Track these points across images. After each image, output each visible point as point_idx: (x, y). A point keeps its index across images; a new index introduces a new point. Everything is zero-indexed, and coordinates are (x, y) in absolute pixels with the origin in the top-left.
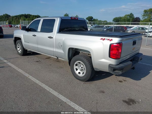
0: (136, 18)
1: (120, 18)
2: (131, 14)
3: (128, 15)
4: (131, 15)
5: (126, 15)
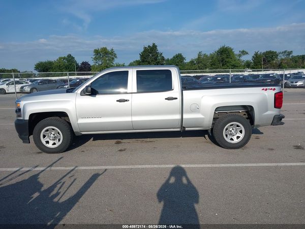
0: (83, 63)
1: (50, 63)
2: (70, 56)
3: (64, 58)
4: (70, 59)
5: (60, 58)
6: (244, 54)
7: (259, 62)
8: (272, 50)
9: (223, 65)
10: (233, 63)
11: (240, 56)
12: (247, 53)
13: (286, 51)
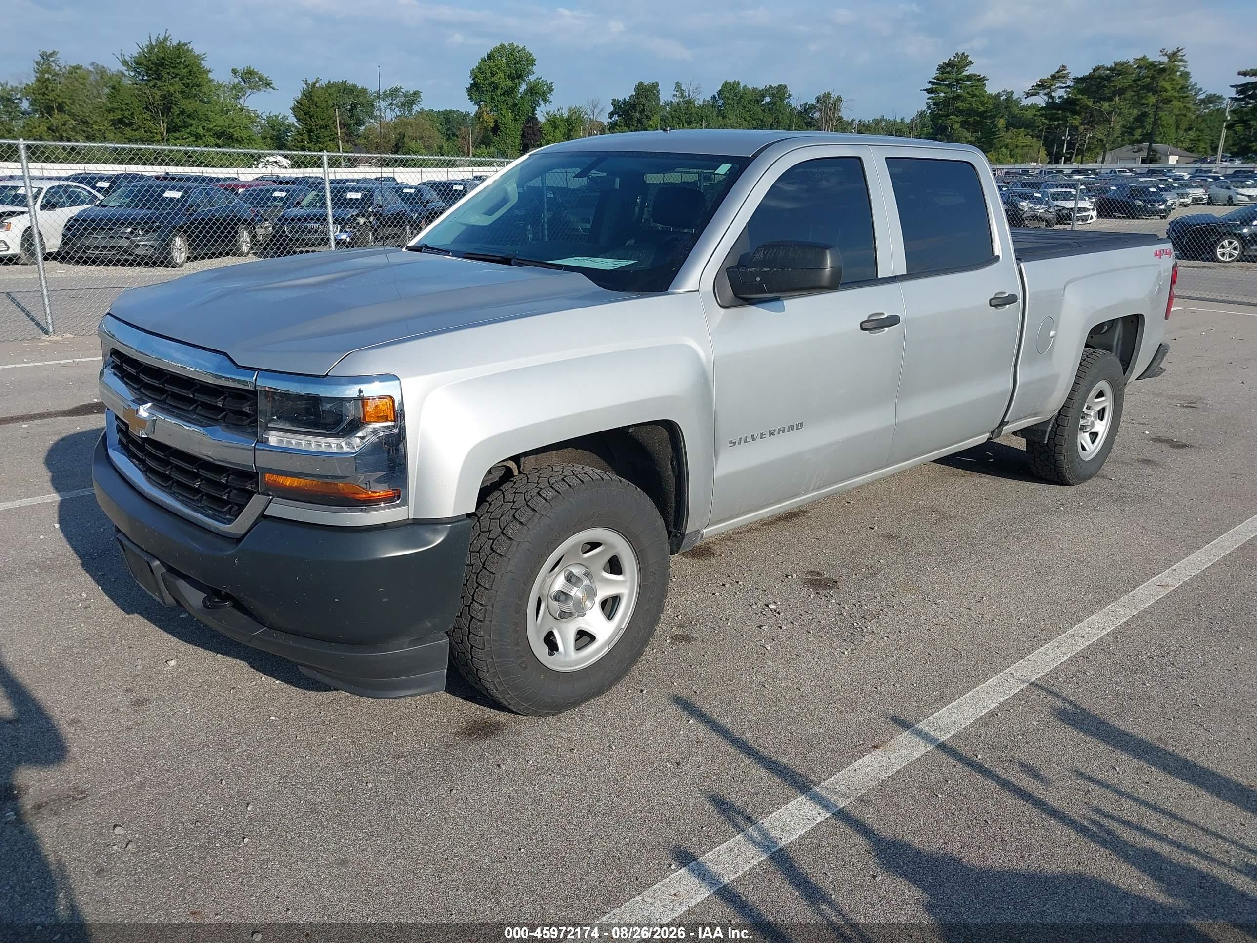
6: (255, 87)
7: (326, 127)
8: (350, 82)
9: (172, 129)
10: (220, 122)
11: (237, 91)
12: (268, 84)
13: (397, 90)
